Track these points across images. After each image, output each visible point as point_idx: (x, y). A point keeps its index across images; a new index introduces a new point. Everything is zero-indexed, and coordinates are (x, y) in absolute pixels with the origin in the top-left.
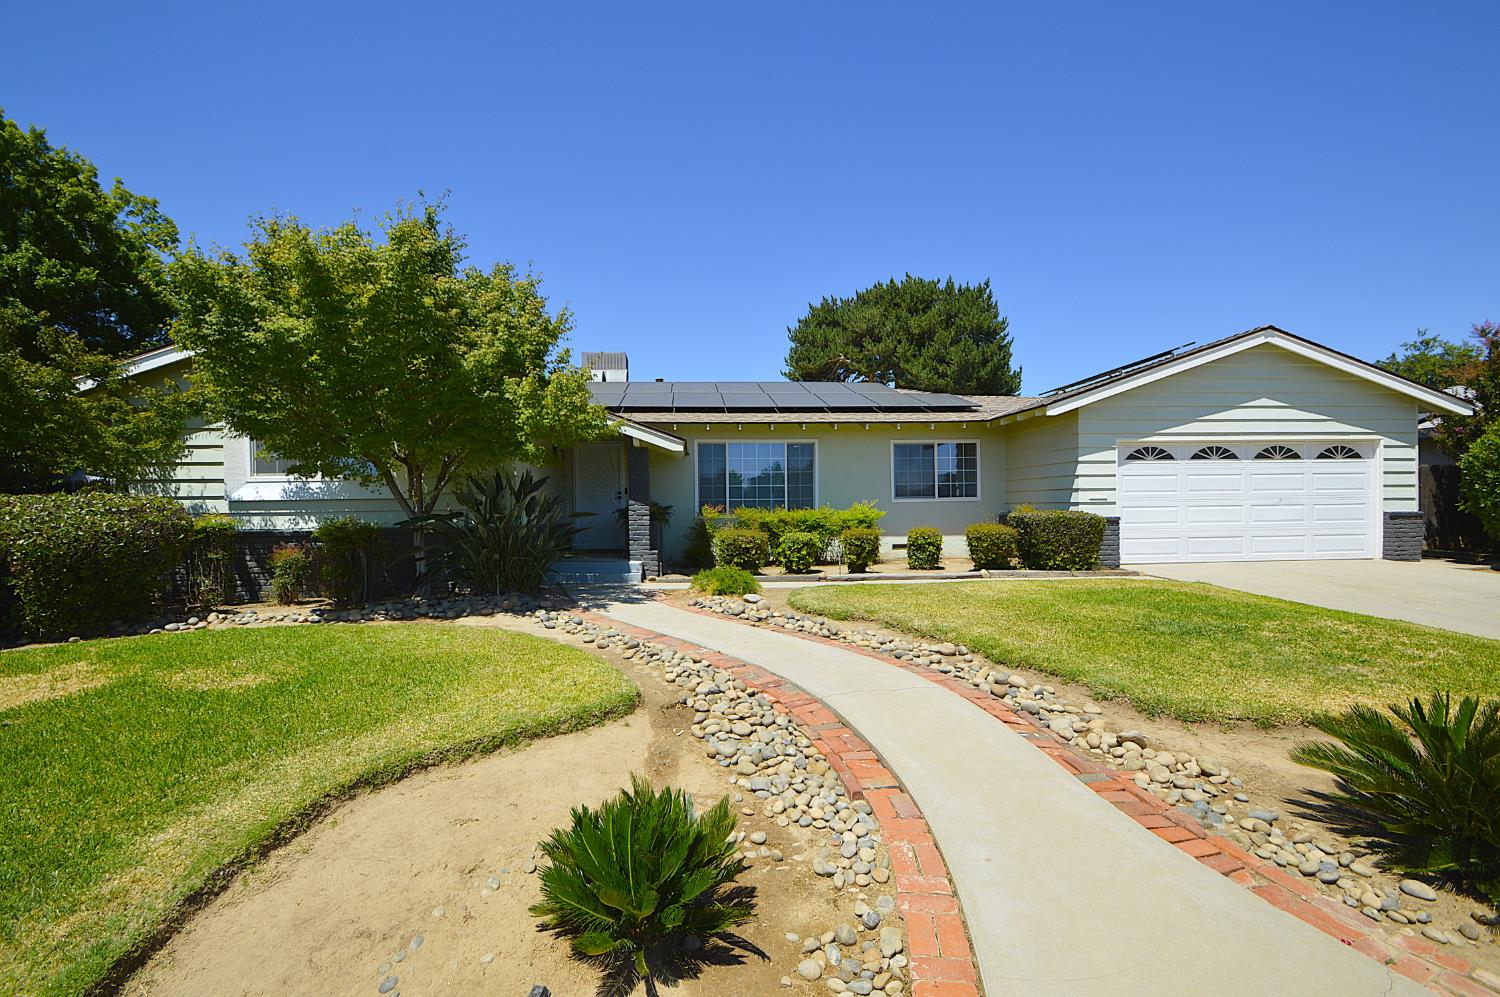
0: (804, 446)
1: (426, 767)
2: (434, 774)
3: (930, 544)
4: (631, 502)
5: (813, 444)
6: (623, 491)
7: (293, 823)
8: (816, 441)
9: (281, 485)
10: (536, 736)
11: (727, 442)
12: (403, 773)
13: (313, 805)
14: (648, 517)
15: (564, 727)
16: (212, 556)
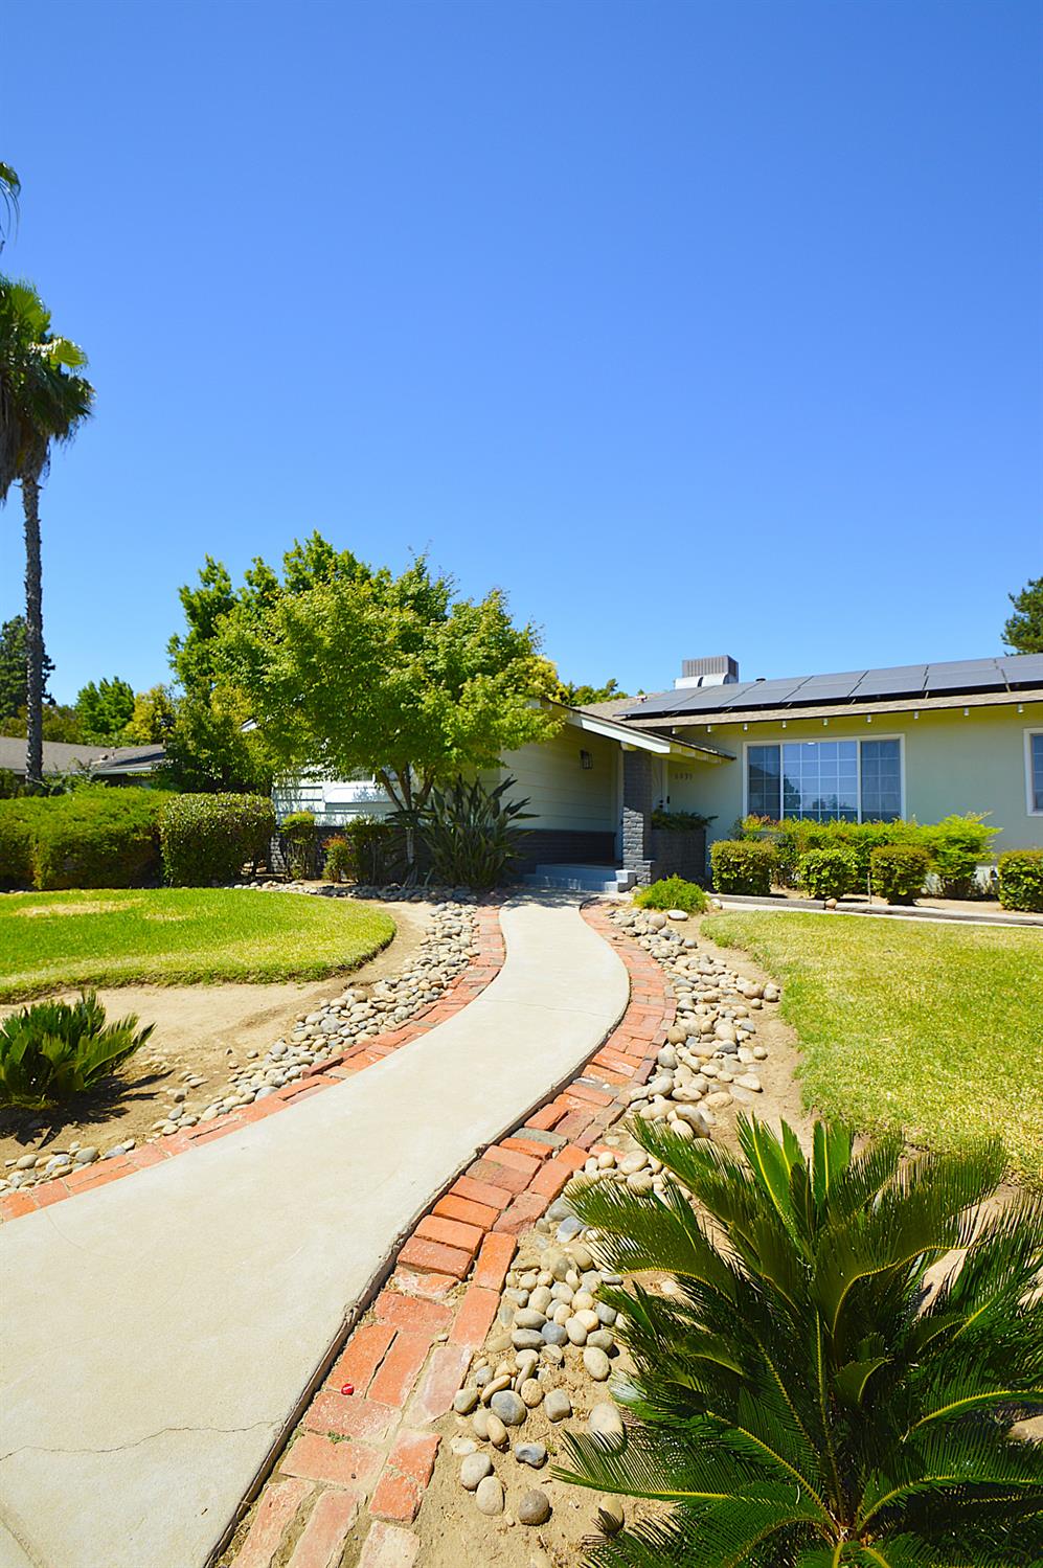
0: (884, 743)
1: (143, 983)
2: (147, 988)
3: (1027, 874)
4: (626, 809)
5: (898, 741)
6: (665, 799)
7: (25, 992)
8: (902, 737)
9: (352, 791)
10: (226, 980)
11: (781, 742)
12: (123, 983)
13: (46, 986)
14: (642, 825)
15: (251, 978)
16: (296, 842)
